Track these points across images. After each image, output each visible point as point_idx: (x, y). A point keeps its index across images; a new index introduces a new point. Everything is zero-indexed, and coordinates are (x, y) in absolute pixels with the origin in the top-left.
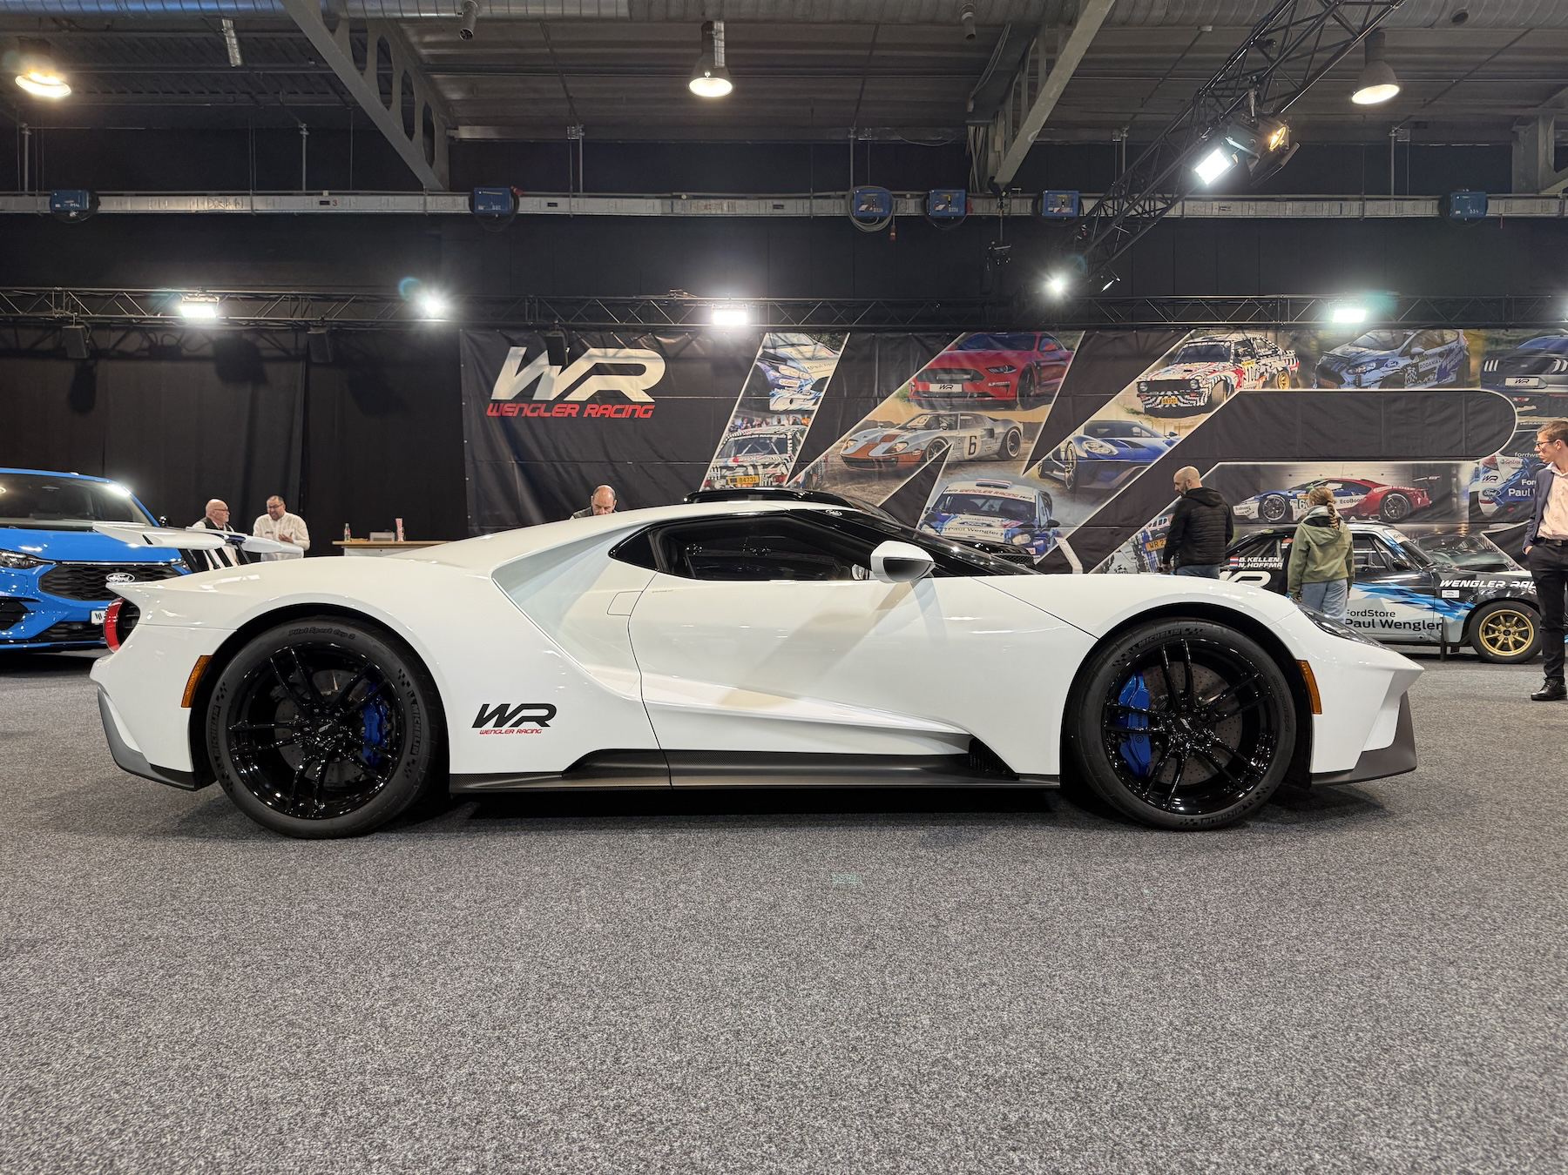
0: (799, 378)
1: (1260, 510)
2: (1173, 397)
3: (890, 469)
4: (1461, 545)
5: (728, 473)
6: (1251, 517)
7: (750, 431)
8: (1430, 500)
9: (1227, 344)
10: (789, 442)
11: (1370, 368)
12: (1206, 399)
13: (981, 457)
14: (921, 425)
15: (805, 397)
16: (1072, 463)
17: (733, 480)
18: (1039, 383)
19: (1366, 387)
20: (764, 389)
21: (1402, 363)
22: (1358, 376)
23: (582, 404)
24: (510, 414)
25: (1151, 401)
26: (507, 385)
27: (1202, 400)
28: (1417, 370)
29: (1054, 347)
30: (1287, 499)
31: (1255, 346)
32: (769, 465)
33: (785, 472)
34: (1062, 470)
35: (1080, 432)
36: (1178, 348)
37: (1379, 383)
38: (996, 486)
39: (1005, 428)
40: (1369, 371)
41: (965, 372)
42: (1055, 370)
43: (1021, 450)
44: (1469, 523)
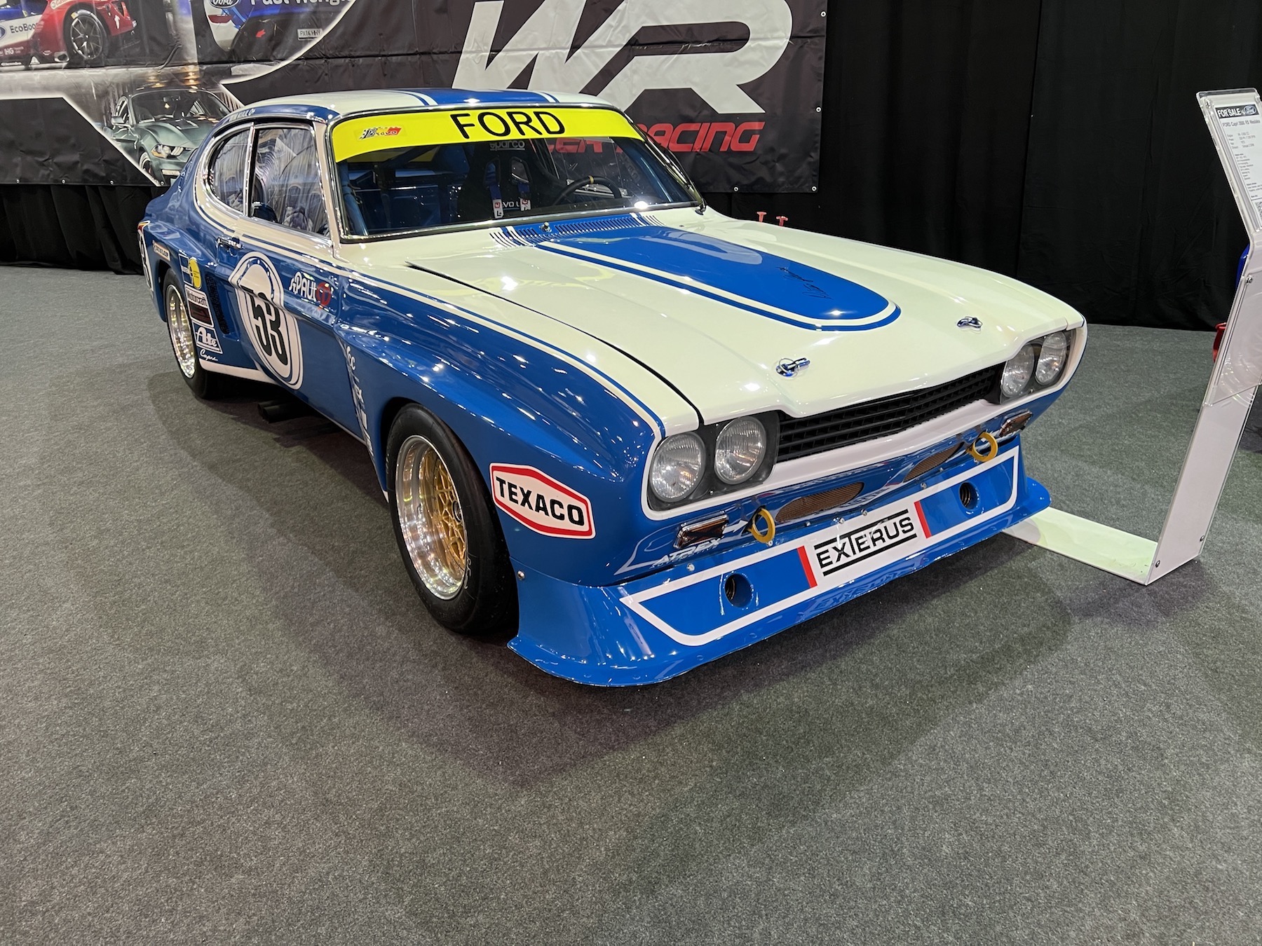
4: (193, 108)
8: (132, 18)
44: (200, 63)
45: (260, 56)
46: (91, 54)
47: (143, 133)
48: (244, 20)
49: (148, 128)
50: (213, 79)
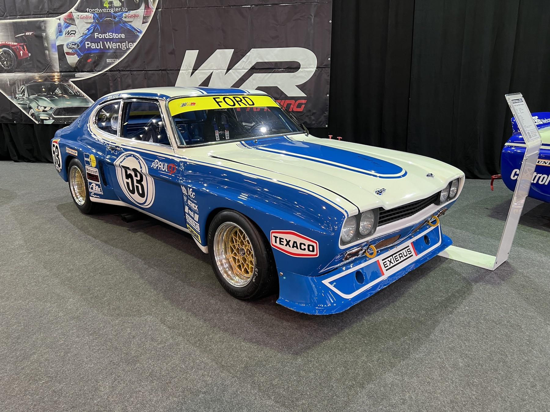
4: (56, 91)
8: (29, 52)
44: (60, 72)
45: (89, 69)
46: (8, 67)
47: (31, 101)
48: (82, 55)
49: (35, 99)
50: (67, 79)
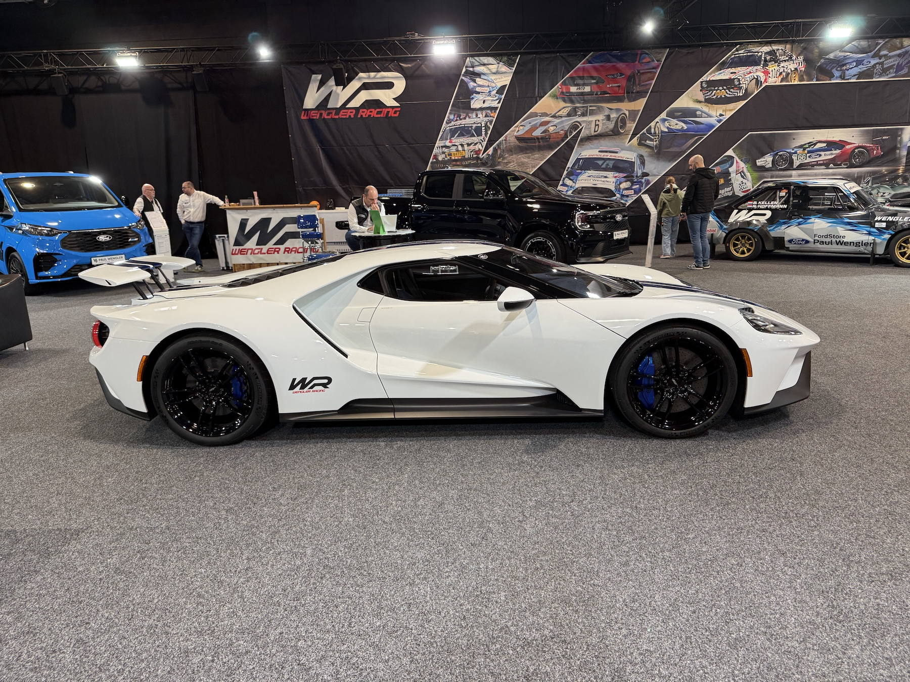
0: (488, 86)
1: (773, 161)
2: (723, 91)
3: (545, 144)
4: (898, 180)
5: (446, 150)
6: (767, 167)
7: (459, 122)
8: (882, 152)
9: (760, 54)
10: (483, 128)
11: (851, 66)
12: (744, 91)
13: (602, 133)
14: (565, 114)
15: (492, 99)
16: (658, 135)
17: (450, 155)
18: (639, 84)
19: (848, 79)
20: (467, 94)
21: (873, 62)
22: (844, 72)
23: (357, 109)
24: (315, 118)
25: (709, 94)
26: (311, 99)
27: (741, 92)
28: (882, 67)
29: (649, 60)
30: (791, 154)
31: (778, 54)
32: (471, 144)
33: (481, 148)
34: (652, 140)
35: (663, 115)
36: (728, 58)
37: (857, 76)
38: (611, 152)
39: (617, 113)
40: (851, 68)
41: (593, 78)
42: (649, 75)
43: (627, 128)
44: (905, 166)
49: (876, 187)
